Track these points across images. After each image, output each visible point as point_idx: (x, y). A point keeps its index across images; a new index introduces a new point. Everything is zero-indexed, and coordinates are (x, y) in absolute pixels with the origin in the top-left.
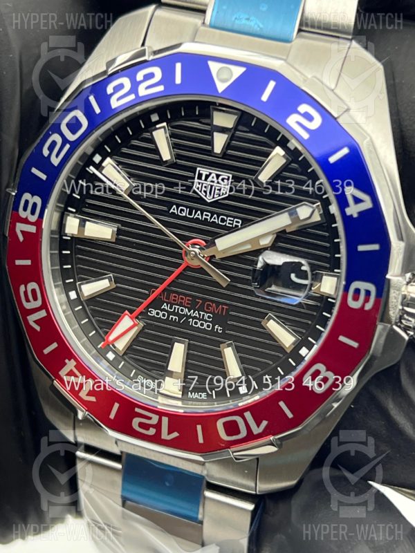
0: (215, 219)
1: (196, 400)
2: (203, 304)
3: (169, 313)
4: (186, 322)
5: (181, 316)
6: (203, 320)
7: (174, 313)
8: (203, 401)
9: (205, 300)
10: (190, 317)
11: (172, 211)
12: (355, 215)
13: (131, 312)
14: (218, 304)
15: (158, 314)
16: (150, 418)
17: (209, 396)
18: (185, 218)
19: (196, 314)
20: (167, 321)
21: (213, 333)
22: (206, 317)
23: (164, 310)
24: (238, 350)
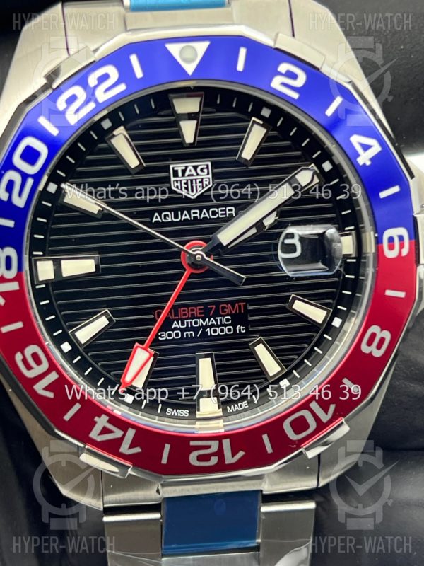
0: (205, 214)
1: (238, 412)
2: (217, 308)
3: (183, 330)
4: (204, 333)
5: (196, 330)
6: (221, 325)
7: (187, 329)
8: (245, 410)
9: (217, 304)
10: (207, 327)
11: (154, 220)
12: (368, 163)
13: (142, 342)
14: (233, 303)
15: (170, 335)
16: (208, 447)
17: (250, 402)
18: (171, 224)
19: (213, 321)
20: (183, 340)
21: (236, 335)
22: (224, 321)
23: (176, 329)
24: (269, 344)
